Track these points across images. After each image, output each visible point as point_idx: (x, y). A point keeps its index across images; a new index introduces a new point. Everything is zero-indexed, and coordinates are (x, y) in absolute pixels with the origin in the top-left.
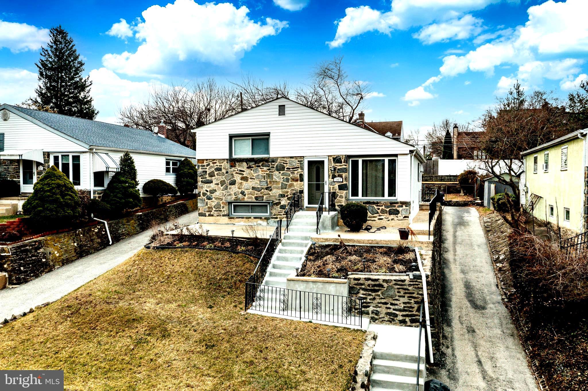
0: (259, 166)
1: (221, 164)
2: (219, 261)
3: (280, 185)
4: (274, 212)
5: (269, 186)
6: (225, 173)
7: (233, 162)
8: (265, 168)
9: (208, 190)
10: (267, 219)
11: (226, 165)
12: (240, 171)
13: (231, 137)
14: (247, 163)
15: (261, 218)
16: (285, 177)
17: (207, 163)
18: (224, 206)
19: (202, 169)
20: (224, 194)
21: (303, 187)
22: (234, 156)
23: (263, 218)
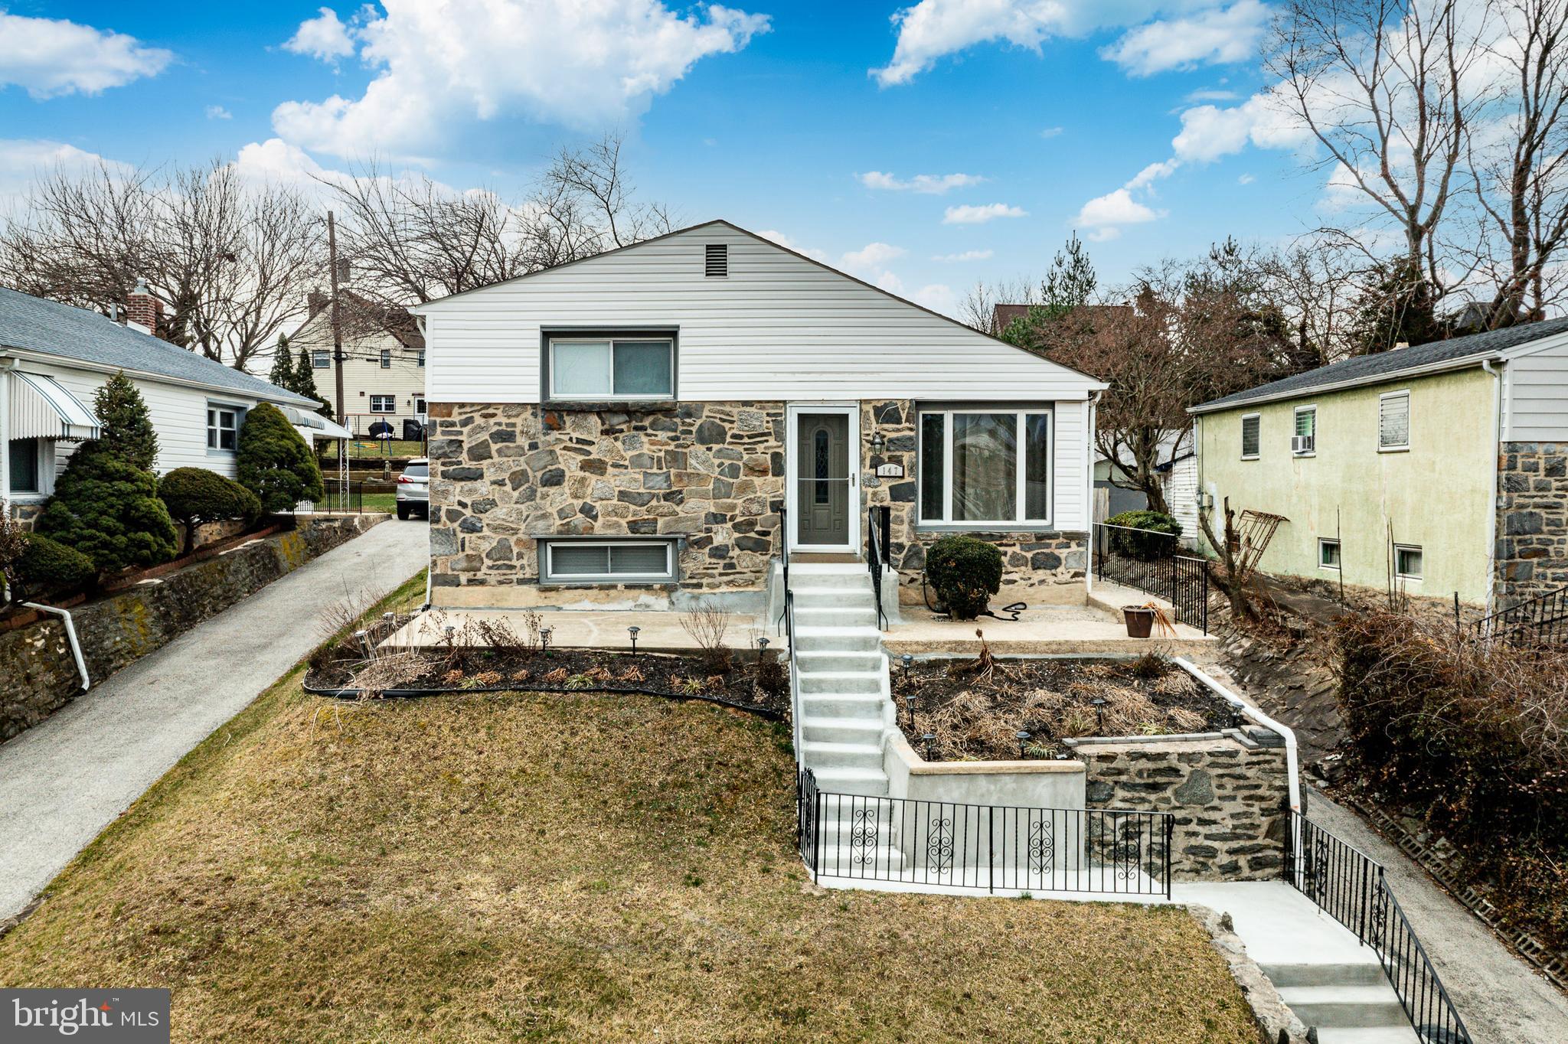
0: (643, 428)
1: (512, 420)
2: (635, 727)
3: (711, 487)
4: (689, 566)
5: (674, 489)
6: (527, 447)
7: (554, 413)
8: (662, 436)
9: (468, 501)
10: (668, 589)
11: (528, 424)
12: (579, 441)
13: (549, 335)
14: (600, 418)
15: (648, 588)
16: (727, 462)
17: (464, 417)
18: (523, 551)
19: (444, 433)
20: (525, 514)
21: (781, 491)
22: (555, 396)
23: (657, 586)
